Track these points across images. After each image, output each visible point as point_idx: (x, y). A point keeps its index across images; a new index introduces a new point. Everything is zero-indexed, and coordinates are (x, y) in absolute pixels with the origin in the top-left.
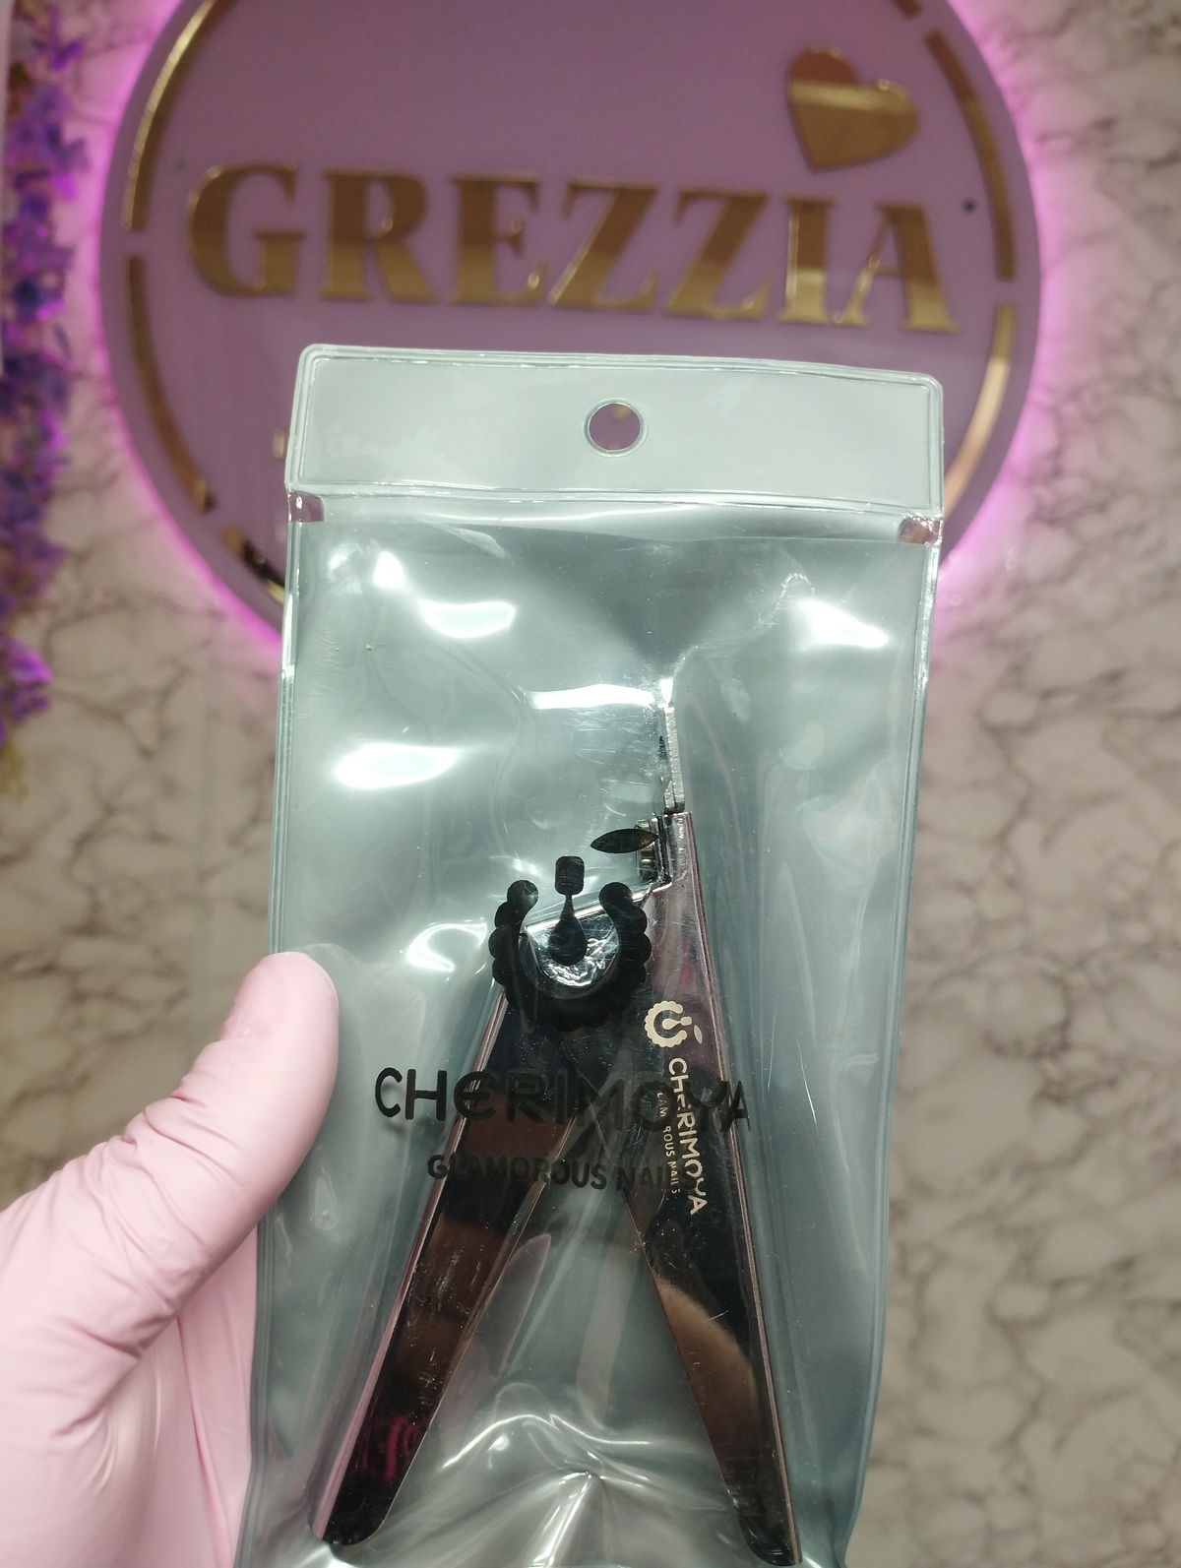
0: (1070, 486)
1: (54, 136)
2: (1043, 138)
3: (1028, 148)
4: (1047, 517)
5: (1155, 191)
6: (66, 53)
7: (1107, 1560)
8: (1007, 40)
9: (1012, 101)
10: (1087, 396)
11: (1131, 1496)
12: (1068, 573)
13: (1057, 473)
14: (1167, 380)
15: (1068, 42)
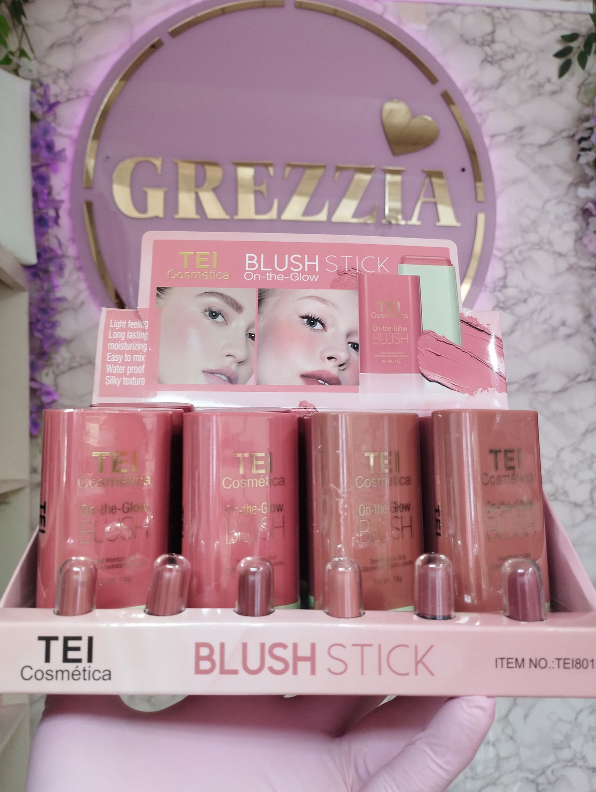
0: (511, 292)
1: (50, 147)
2: (493, 136)
3: (487, 140)
4: (501, 306)
5: (543, 158)
6: (52, 107)
7: (550, 766)
8: (476, 91)
9: (479, 120)
10: (516, 252)
11: (558, 737)
12: (512, 331)
13: (505, 286)
14: (550, 243)
15: (502, 92)
